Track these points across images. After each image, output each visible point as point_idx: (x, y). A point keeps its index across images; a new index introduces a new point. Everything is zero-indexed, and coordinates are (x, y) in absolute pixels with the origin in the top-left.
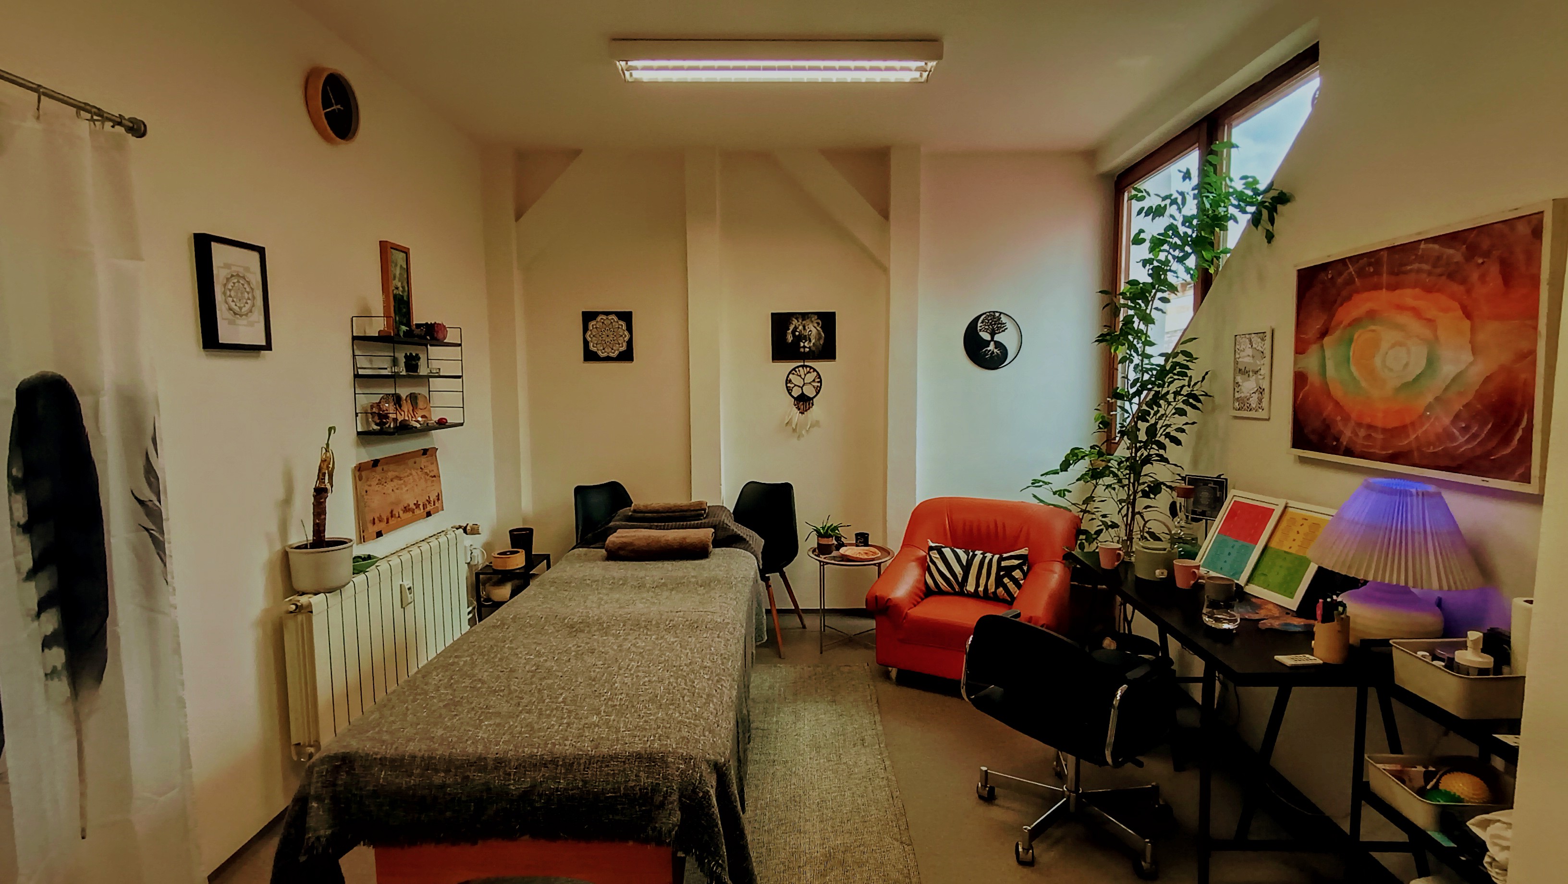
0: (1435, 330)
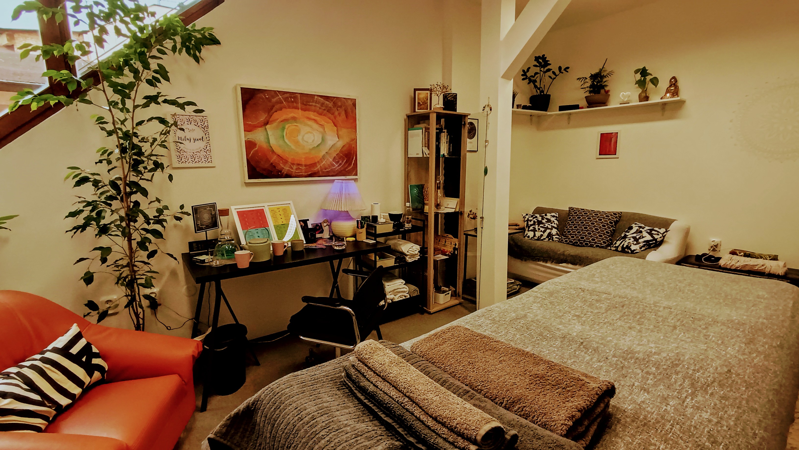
0: (324, 129)
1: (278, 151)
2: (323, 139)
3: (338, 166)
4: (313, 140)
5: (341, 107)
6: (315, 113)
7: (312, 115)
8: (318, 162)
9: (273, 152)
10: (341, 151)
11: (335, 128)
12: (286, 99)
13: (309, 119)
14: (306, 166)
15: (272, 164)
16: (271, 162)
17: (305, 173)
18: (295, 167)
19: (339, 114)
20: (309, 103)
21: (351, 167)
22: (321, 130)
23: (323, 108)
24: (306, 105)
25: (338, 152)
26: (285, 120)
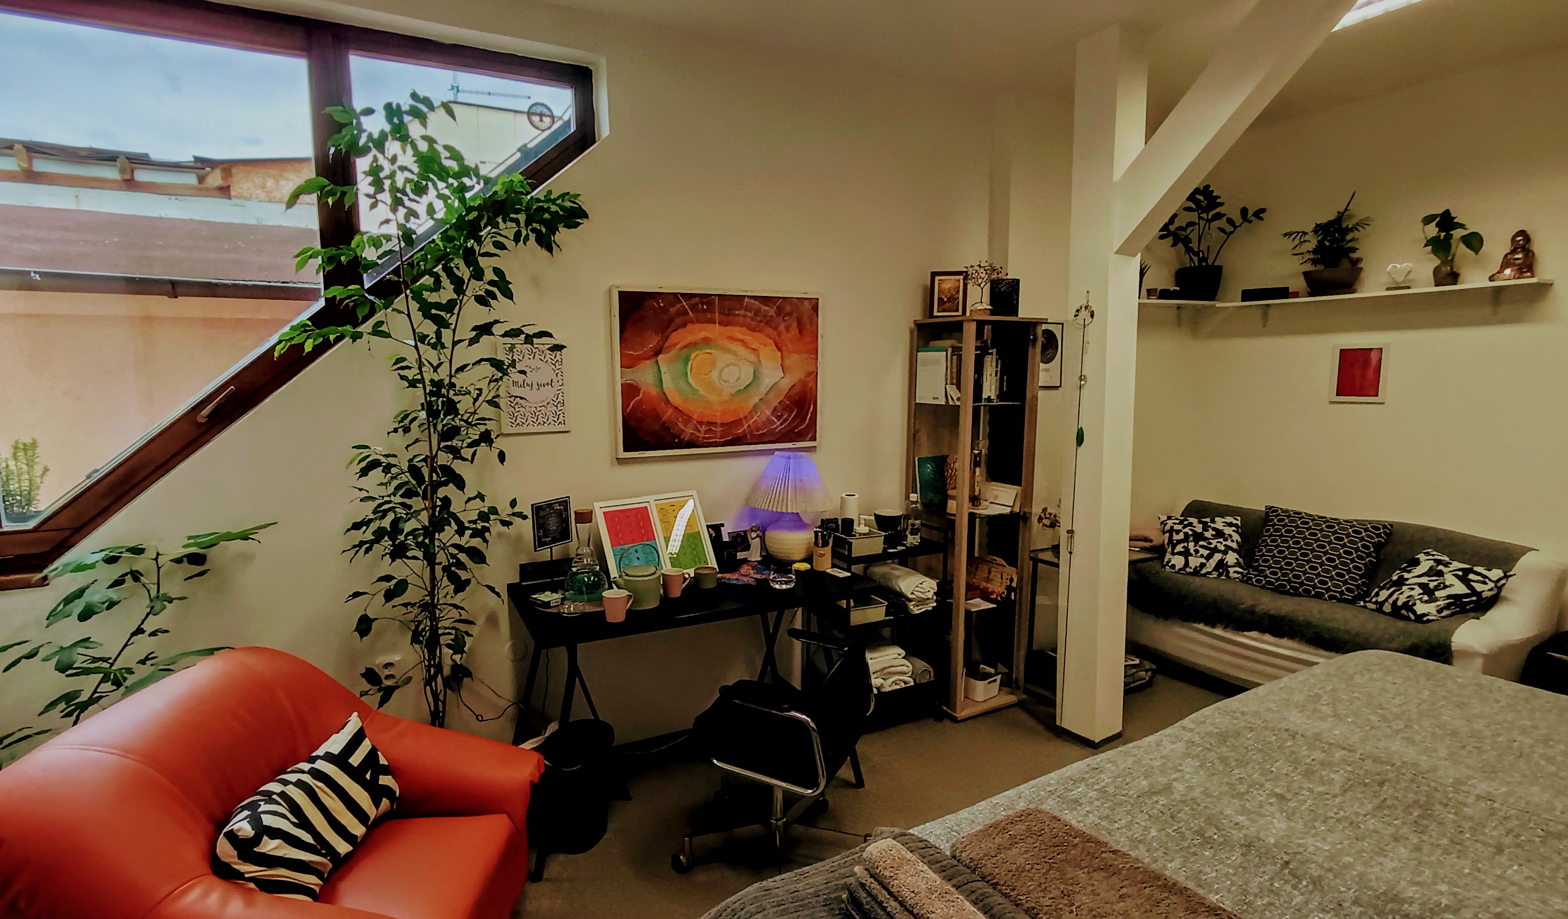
0: (758, 357)
1: (675, 399)
2: (756, 376)
3: (781, 424)
4: (738, 379)
5: (789, 314)
6: (744, 329)
7: (737, 332)
8: (745, 417)
9: (667, 401)
10: (787, 396)
11: (779, 353)
12: (693, 308)
13: (733, 339)
14: (723, 425)
15: (664, 423)
16: (664, 418)
17: (721, 438)
18: (703, 428)
19: (787, 328)
20: (733, 312)
21: (804, 426)
22: (753, 358)
23: (759, 319)
24: (728, 315)
25: (782, 398)
26: (692, 345)
